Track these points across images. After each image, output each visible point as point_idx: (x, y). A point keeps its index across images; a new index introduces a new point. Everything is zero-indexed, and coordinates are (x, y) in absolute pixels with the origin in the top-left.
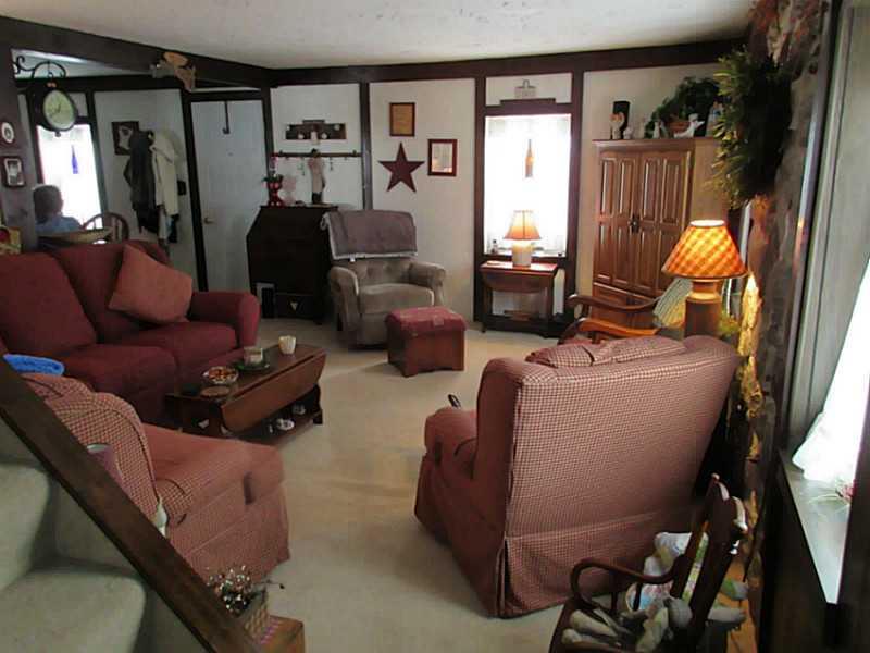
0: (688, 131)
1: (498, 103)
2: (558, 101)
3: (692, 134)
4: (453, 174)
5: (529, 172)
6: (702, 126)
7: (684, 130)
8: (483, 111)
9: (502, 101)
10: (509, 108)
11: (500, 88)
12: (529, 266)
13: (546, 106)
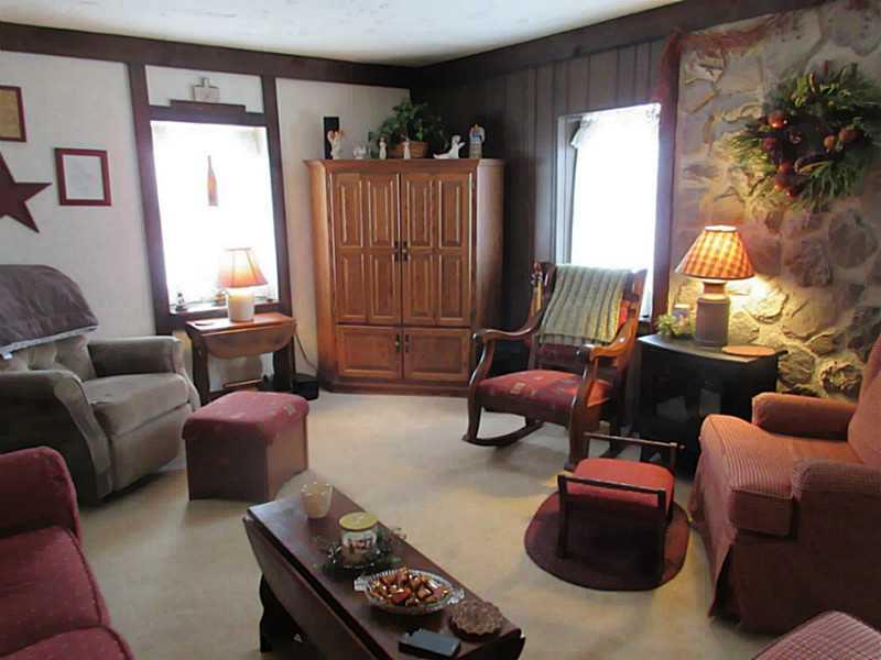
0: (451, 152)
1: (166, 104)
2: (248, 110)
3: (456, 156)
4: (106, 202)
5: (213, 199)
6: (463, 147)
7: (447, 151)
8: (144, 113)
9: (172, 101)
10: (183, 111)
11: (165, 83)
12: (252, 320)
13: (234, 115)
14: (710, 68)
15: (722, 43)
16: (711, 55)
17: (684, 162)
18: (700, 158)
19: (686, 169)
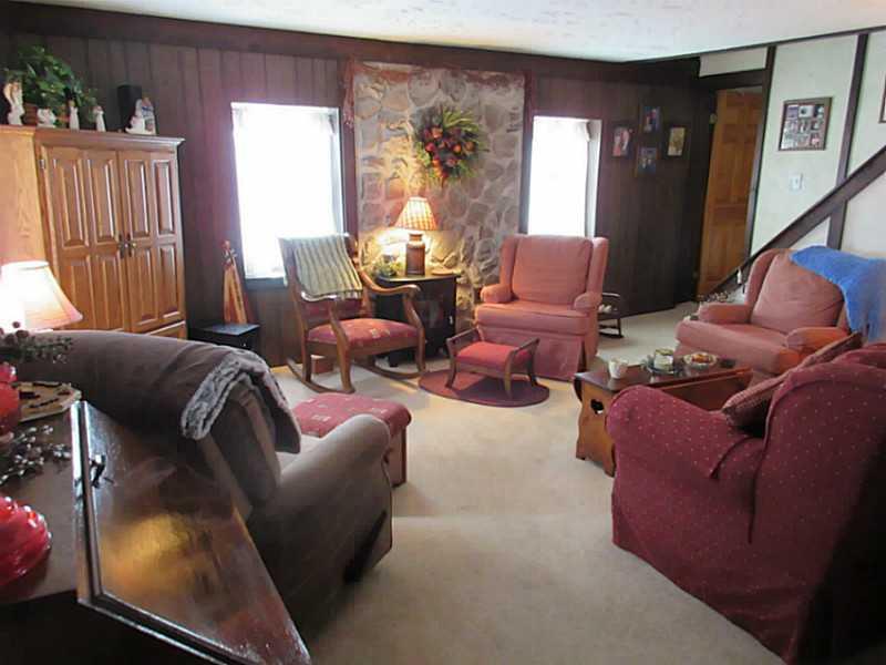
14: (378, 91)
15: (386, 75)
16: (377, 82)
17: (360, 154)
18: (373, 152)
19: (364, 159)
